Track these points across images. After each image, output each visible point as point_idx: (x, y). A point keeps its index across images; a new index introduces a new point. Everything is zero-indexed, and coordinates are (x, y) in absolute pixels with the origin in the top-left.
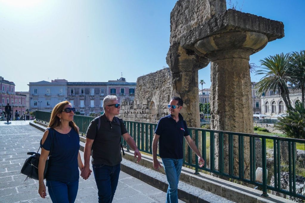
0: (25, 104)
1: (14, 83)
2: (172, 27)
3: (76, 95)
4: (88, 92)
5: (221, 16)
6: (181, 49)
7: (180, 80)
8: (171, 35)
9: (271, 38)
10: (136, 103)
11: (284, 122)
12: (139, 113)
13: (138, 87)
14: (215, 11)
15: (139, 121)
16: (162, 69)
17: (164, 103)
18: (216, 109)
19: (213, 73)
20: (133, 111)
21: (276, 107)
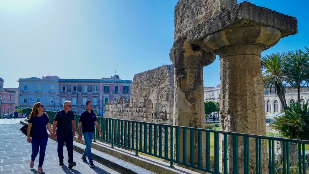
0: (14, 101)
1: (3, 79)
2: (176, 21)
3: (68, 92)
4: (80, 89)
5: (234, 9)
6: (186, 45)
7: (184, 78)
8: (175, 30)
9: (285, 33)
10: (133, 101)
11: (281, 122)
12: (135, 111)
13: (135, 84)
14: (226, 4)
15: (136, 120)
16: (161, 66)
17: (162, 101)
18: (227, 108)
19: (223, 71)
20: (128, 109)
21: (270, 106)
